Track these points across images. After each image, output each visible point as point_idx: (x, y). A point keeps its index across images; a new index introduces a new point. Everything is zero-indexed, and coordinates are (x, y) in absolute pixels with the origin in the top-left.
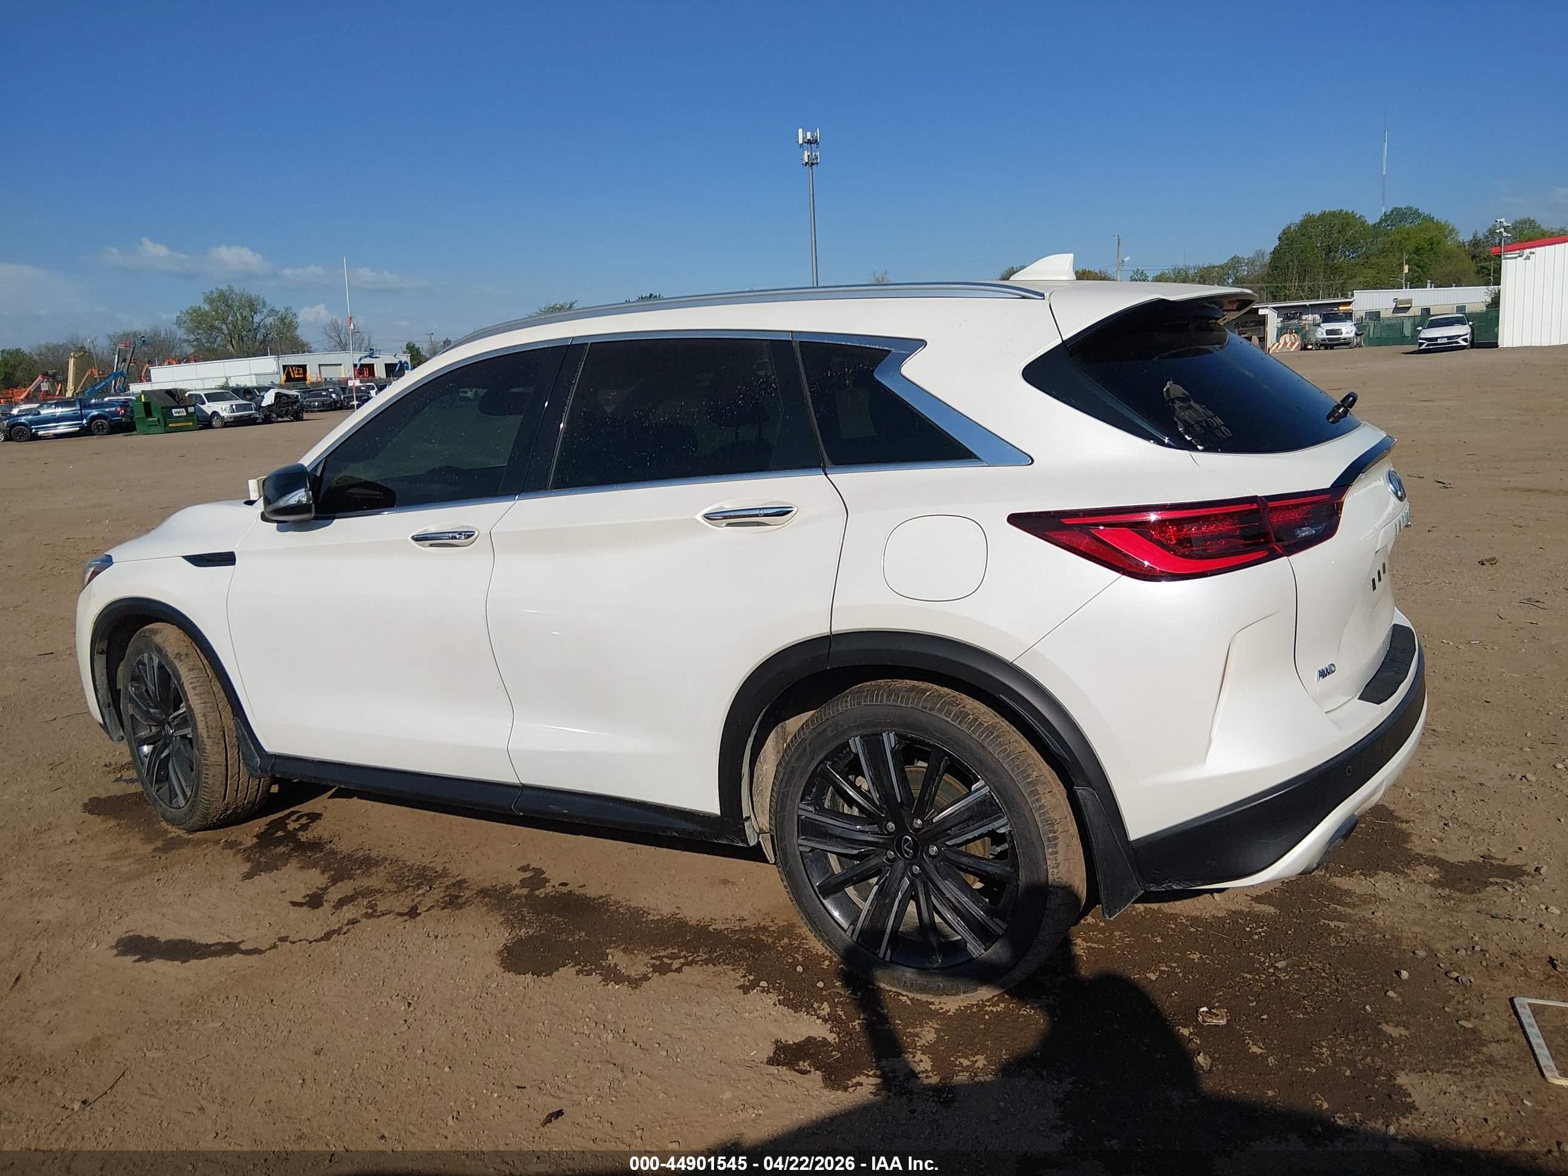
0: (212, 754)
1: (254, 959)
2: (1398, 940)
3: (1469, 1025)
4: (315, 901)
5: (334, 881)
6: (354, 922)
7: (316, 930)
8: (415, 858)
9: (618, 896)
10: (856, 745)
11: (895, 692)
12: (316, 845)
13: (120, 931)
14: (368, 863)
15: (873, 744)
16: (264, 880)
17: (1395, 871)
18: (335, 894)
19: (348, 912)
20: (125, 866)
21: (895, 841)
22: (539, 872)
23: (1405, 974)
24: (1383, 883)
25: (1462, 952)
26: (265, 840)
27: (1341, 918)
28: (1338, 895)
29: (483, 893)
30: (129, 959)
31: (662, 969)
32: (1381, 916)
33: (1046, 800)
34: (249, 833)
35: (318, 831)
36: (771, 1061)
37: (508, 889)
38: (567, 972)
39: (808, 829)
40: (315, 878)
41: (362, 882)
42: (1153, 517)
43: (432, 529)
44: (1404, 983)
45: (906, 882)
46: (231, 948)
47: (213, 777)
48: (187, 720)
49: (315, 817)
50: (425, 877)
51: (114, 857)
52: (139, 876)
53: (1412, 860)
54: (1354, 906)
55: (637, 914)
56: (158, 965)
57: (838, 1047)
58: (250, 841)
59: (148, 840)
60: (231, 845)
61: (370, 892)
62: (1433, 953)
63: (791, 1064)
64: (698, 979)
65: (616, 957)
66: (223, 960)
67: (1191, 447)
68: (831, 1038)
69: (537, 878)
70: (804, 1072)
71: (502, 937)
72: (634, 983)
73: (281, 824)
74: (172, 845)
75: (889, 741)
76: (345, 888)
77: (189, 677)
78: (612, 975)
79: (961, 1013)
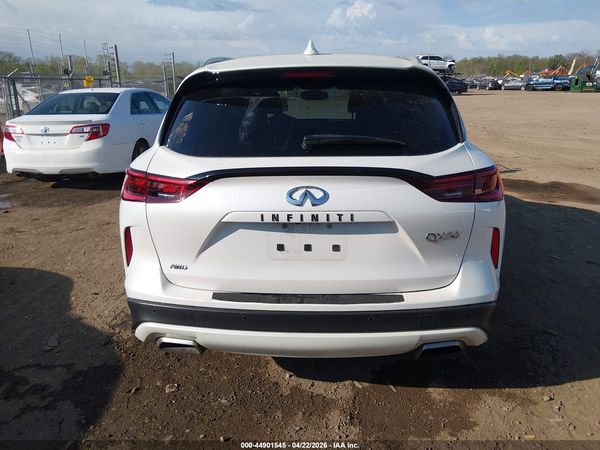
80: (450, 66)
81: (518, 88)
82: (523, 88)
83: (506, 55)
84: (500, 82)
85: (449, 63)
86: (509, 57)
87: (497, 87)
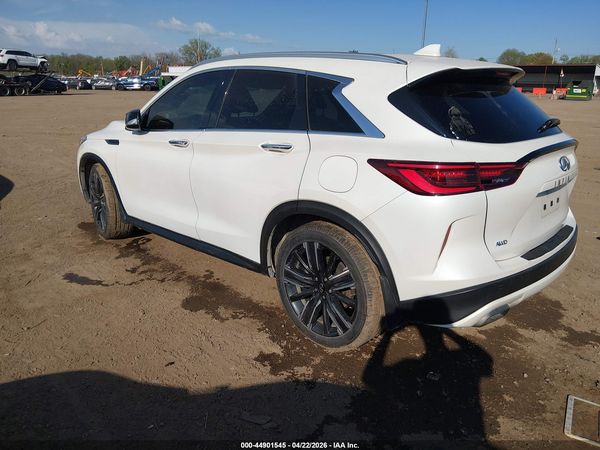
0: (111, 213)
1: (104, 288)
2: (532, 359)
3: (542, 403)
4: (133, 271)
5: (143, 264)
6: (142, 280)
7: (129, 281)
8: (173, 260)
9: (234, 287)
10: (305, 245)
11: (320, 227)
12: (144, 251)
13: (67, 271)
14: (157, 260)
15: (311, 246)
16: (122, 260)
17: (547, 330)
18: (141, 269)
19: (142, 277)
20: (81, 248)
21: (317, 285)
22: (212, 273)
23: (526, 375)
24: (540, 335)
25: (557, 371)
26: (129, 246)
27: (513, 346)
28: (516, 336)
29: (190, 277)
30: (66, 281)
31: (234, 317)
32: (530, 348)
33: (370, 279)
34: (124, 243)
35: (148, 245)
36: (256, 359)
37: (199, 277)
38: (202, 312)
39: (288, 275)
40: (138, 262)
41: (153, 267)
42: (437, 167)
43: (176, 139)
44: (524, 378)
45: (320, 302)
46: (99, 283)
47: (111, 221)
48: (104, 200)
49: (149, 240)
50: (173, 268)
51: (79, 244)
52: (84, 251)
53: (558, 326)
54: (521, 342)
55: (237, 294)
56: (74, 285)
57: (282, 359)
58: (124, 245)
59: (92, 240)
60: (117, 246)
61: (154, 270)
62: (544, 368)
63: (262, 362)
64: (245, 323)
65: (222, 310)
66: (95, 287)
67: (454, 137)
68: (281, 354)
69: (210, 275)
70: (265, 366)
71: (187, 294)
72: (223, 320)
73: (136, 241)
74: (100, 243)
75: (316, 246)
76: (146, 268)
77: (105, 185)
78: (217, 316)
79: (334, 355)
80: (42, 63)
81: (108, 88)
82: (114, 88)
83: (69, 54)
84: (89, 81)
85: (40, 60)
86: (73, 56)
87: (88, 87)
